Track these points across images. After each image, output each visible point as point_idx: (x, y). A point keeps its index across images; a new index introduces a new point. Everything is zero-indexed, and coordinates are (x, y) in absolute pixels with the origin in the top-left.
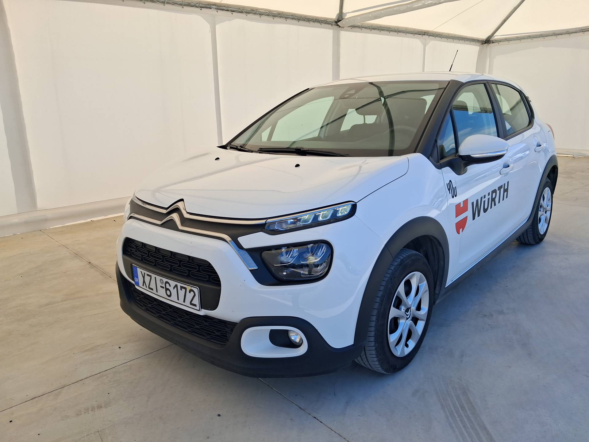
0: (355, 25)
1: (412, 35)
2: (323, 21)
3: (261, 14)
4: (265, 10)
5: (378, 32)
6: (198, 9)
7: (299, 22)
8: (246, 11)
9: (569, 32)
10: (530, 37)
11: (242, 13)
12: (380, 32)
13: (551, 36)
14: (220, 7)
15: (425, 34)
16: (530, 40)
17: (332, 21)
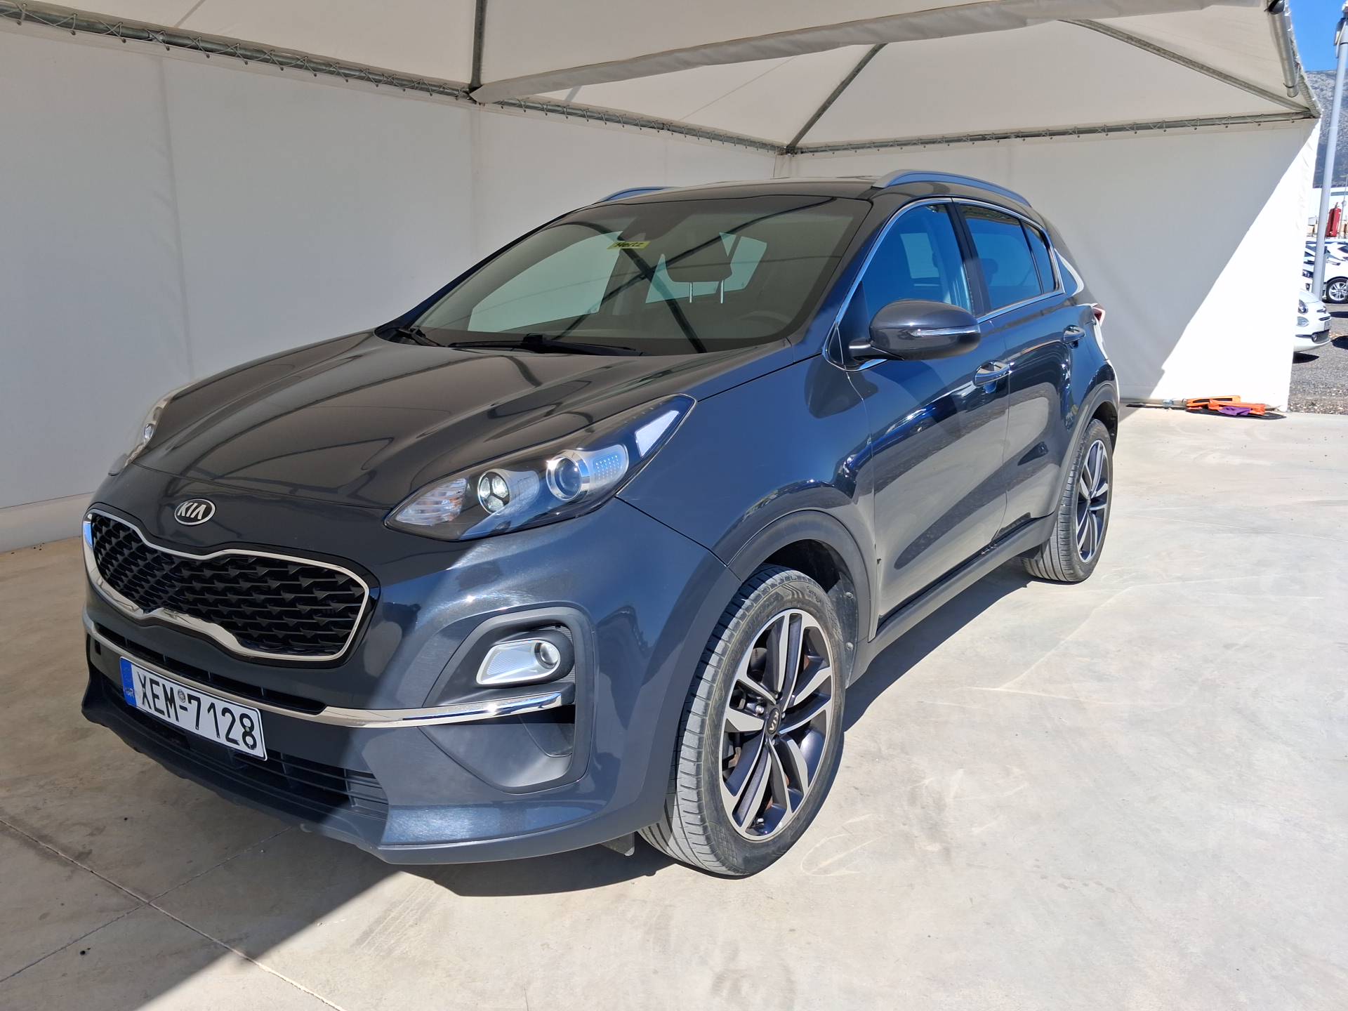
0: (510, 101)
1: (637, 128)
3: (281, 63)
4: (294, 52)
5: (563, 117)
6: (117, 41)
7: (377, 86)
8: (242, 52)
11: (234, 56)
14: (173, 39)
15: (665, 127)
16: (875, 150)
17: (459, 89)
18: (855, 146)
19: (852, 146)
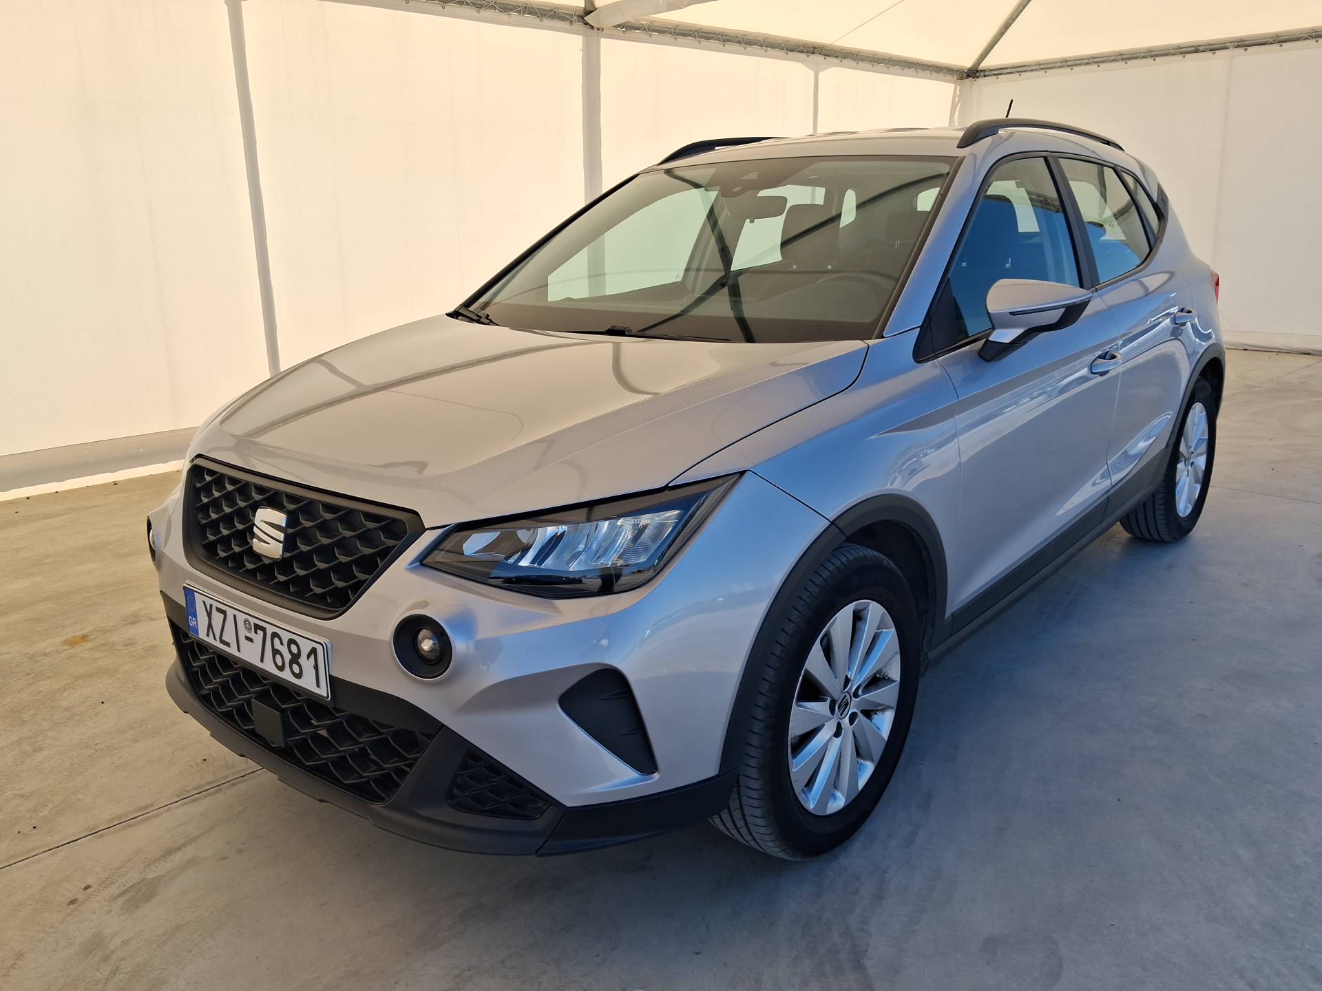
2: (547, 13)
9: (1152, 54)
10: (1068, 63)
12: (700, 42)
13: (1112, 61)
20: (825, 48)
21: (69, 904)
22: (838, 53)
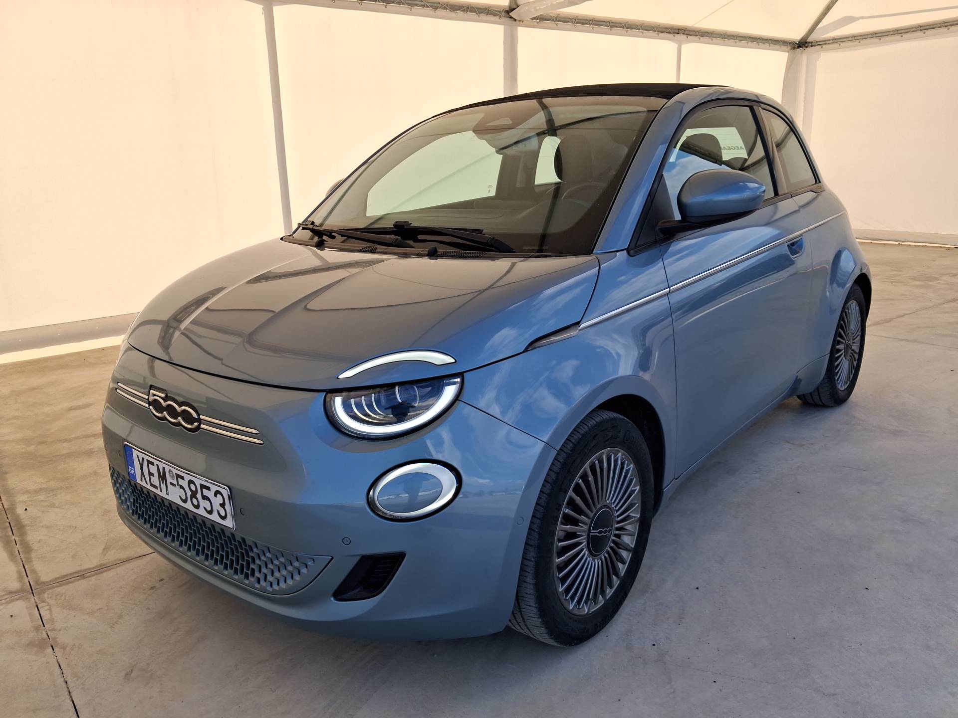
1: (655, 34)
2: (483, 11)
5: (590, 28)
7: (435, 12)
9: (946, 25)
10: (877, 35)
12: (593, 28)
13: (913, 31)
15: (680, 31)
16: (877, 40)
17: (502, 10)
18: (859, 38)
19: (855, 38)
20: (688, 29)
21: (150, 589)
22: (697, 33)
